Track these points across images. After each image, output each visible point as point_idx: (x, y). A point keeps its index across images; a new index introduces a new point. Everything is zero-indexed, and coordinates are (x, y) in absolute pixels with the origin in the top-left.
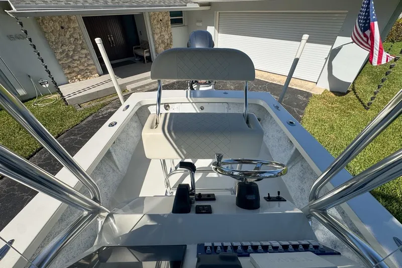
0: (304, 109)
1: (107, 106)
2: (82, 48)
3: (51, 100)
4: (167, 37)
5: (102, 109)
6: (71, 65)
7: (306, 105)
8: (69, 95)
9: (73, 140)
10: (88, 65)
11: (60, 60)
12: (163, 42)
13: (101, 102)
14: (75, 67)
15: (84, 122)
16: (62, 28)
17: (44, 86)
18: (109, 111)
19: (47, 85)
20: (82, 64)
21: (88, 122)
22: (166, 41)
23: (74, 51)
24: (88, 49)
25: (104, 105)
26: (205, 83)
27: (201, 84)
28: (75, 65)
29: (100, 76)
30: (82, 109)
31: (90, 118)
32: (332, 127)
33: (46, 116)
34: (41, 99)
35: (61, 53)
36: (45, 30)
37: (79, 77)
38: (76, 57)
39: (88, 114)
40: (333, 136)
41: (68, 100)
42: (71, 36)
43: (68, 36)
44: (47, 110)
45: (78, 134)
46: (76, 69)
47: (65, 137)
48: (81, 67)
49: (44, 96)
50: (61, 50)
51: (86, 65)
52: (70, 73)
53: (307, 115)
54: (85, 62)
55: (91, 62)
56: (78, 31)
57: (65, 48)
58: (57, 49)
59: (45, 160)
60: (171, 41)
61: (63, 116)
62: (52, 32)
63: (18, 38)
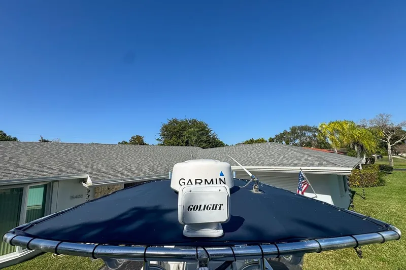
16: (109, 189)
63: (76, 197)
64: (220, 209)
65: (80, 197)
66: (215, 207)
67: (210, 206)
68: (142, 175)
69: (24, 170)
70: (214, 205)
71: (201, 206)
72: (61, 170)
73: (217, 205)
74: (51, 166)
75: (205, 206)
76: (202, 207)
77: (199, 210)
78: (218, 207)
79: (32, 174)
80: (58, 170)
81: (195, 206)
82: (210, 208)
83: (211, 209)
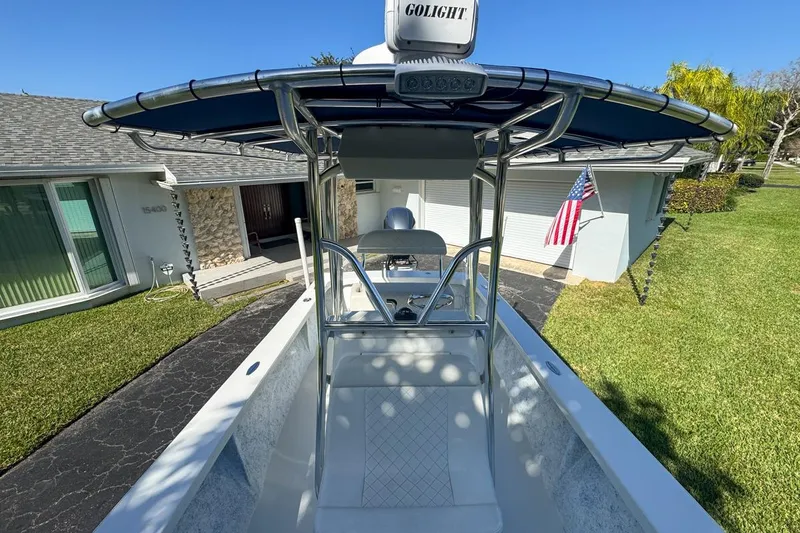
0: (552, 304)
1: (258, 302)
2: (231, 223)
3: (173, 293)
4: (349, 207)
5: (250, 306)
6: (210, 244)
7: (555, 300)
8: (203, 286)
9: (212, 345)
10: (233, 244)
11: (197, 238)
12: (343, 214)
13: (249, 296)
14: (215, 247)
15: (225, 323)
16: (212, 198)
17: (166, 273)
18: (261, 307)
19: (171, 272)
20: (225, 243)
21: (231, 322)
22: (347, 212)
23: (219, 226)
24: (238, 223)
25: (252, 300)
26: (405, 265)
27: (400, 265)
28: (216, 244)
29: (246, 259)
30: (220, 304)
31: (233, 317)
32: (587, 327)
33: (169, 314)
34: (156, 291)
35: (201, 229)
36: (190, 201)
37: (216, 260)
38: (220, 234)
39: (230, 312)
40: (587, 337)
41: (202, 292)
42: (221, 207)
43: (216, 208)
44: (169, 306)
45: (219, 338)
46: (215, 250)
47: (199, 341)
48: (223, 248)
49: (160, 287)
50: (202, 225)
51: (230, 244)
52: (206, 255)
53: (554, 312)
54: (230, 240)
55: (238, 240)
56: (230, 201)
57: (209, 222)
58: (197, 223)
59: (174, 369)
60: (355, 213)
61: (194, 314)
62: (198, 203)
63: (154, 210)
64: (460, 18)
65: (161, 210)
66: (452, 13)
67: (443, 10)
68: (273, 171)
69: (28, 150)
70: (451, 8)
71: (428, 7)
72: (104, 154)
73: (455, 9)
74: (81, 145)
75: (436, 7)
76: (431, 11)
77: (426, 15)
78: (458, 13)
79: (47, 158)
80: (98, 154)
81: (418, 7)
82: (444, 14)
83: (446, 15)
